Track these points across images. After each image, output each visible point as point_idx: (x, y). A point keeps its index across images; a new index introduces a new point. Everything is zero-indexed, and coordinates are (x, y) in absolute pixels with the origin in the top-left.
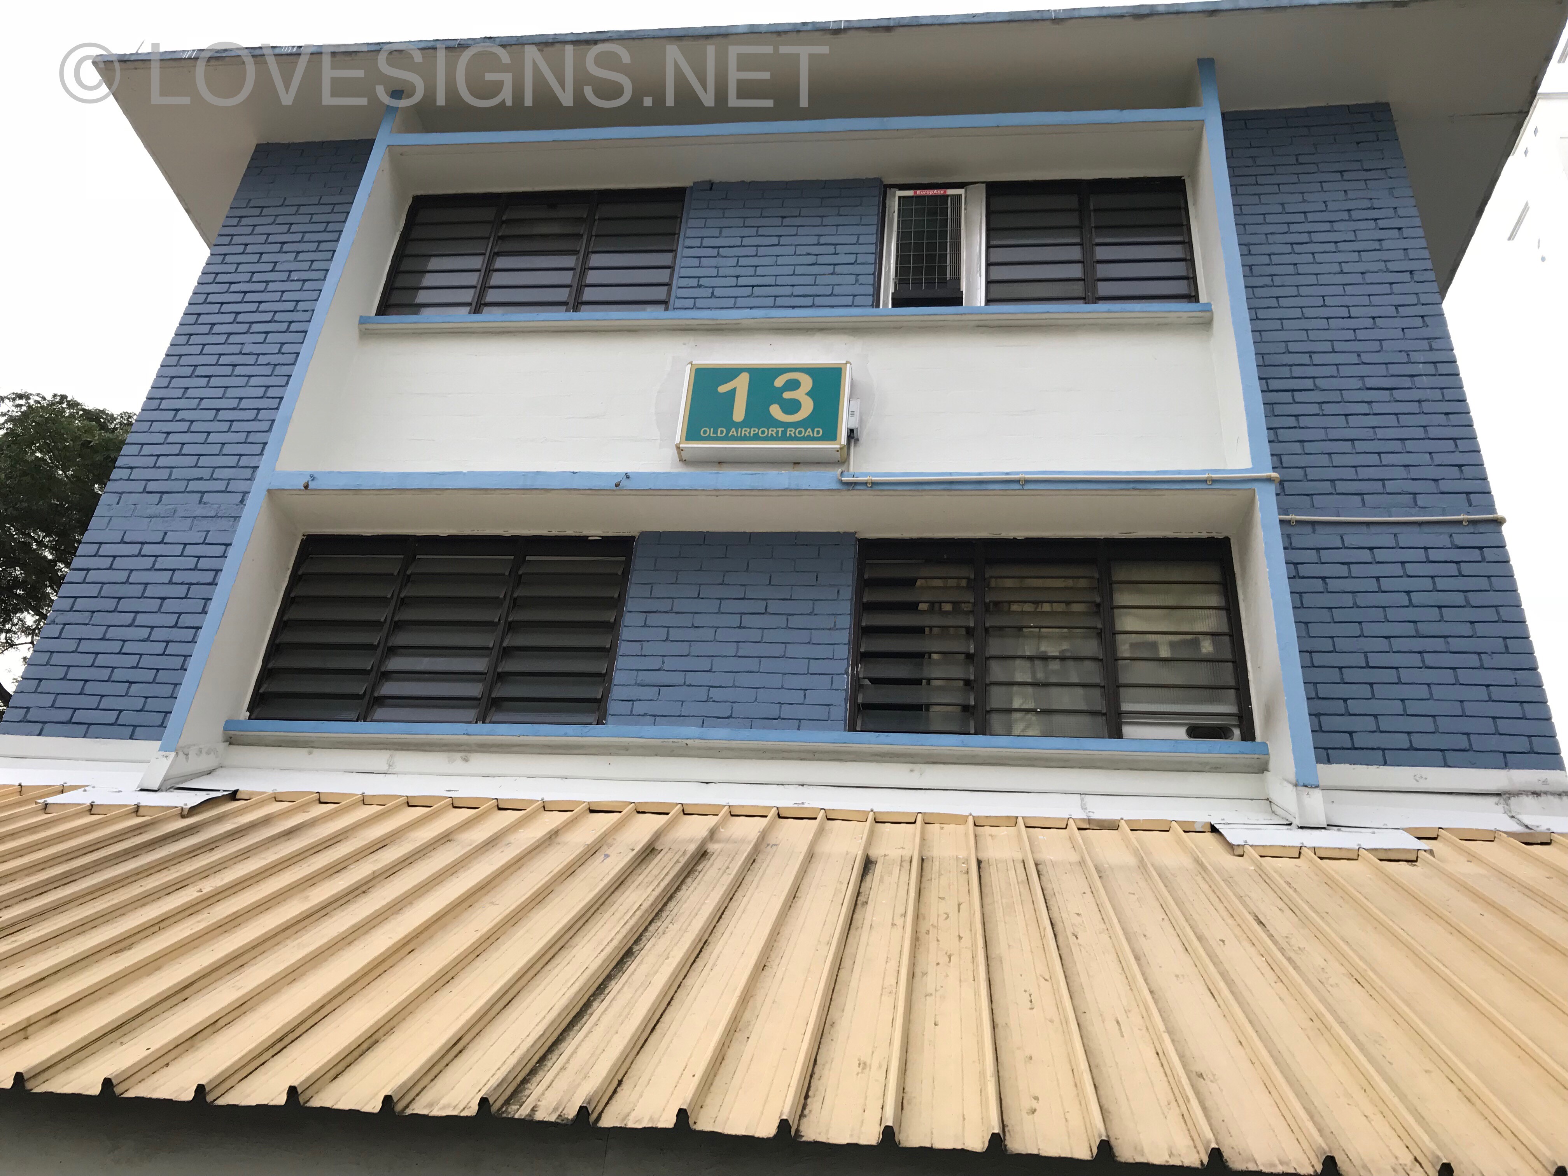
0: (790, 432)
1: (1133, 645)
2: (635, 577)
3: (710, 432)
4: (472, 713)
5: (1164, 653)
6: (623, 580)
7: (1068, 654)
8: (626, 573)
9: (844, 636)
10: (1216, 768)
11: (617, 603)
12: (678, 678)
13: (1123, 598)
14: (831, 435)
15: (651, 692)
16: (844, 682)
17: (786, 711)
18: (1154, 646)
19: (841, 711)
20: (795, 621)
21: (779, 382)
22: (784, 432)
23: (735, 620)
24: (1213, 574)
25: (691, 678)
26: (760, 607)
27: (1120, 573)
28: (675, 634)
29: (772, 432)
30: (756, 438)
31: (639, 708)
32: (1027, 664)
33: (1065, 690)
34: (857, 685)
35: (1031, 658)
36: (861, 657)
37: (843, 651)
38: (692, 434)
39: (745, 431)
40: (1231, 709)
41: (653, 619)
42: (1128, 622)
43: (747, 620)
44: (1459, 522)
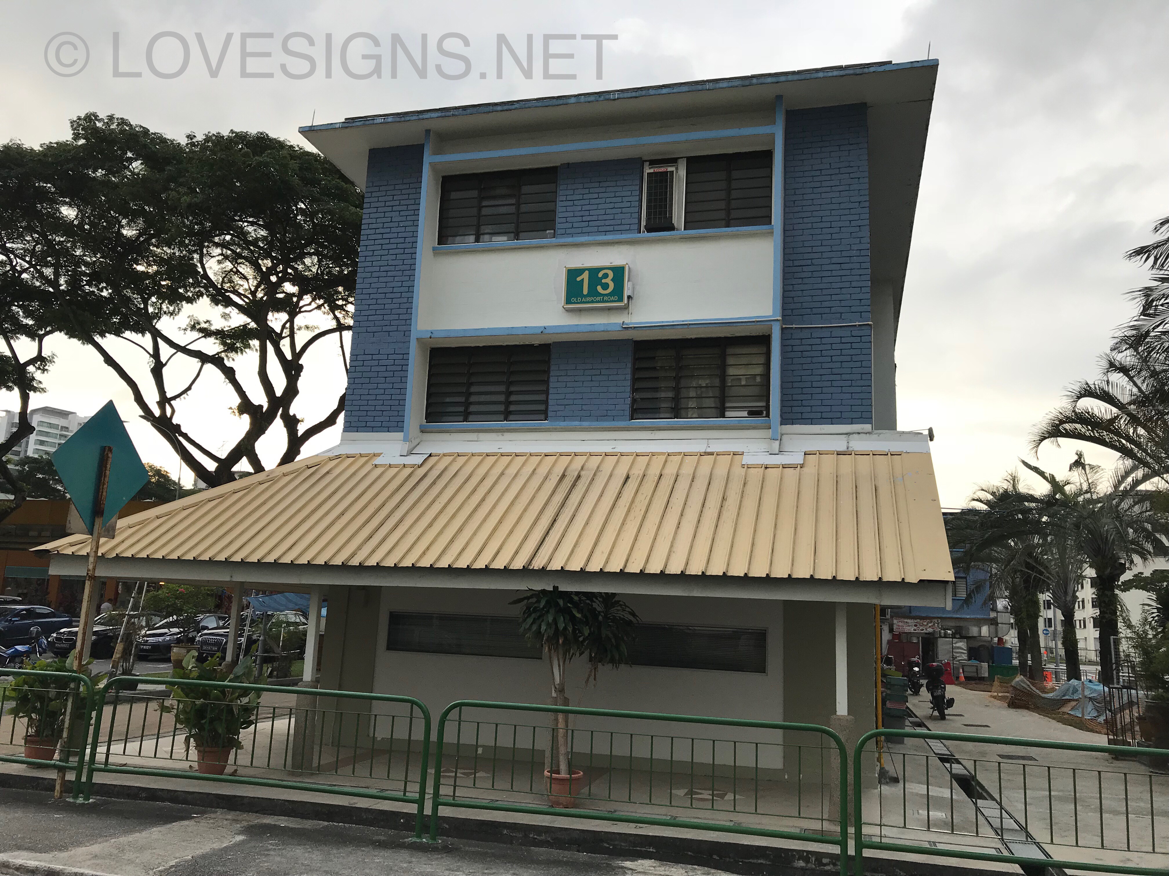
0: (606, 298)
1: (732, 380)
2: (552, 362)
3: (575, 300)
4: (502, 417)
5: (743, 383)
6: (548, 362)
7: (709, 385)
8: (549, 359)
9: (628, 383)
10: (755, 428)
11: (547, 372)
12: (571, 402)
13: (730, 361)
14: (621, 300)
15: (562, 407)
16: (629, 401)
17: (609, 413)
18: (740, 379)
19: (627, 413)
20: (611, 378)
21: (600, 275)
22: (603, 299)
23: (589, 378)
24: (764, 350)
25: (576, 402)
26: (598, 372)
27: (730, 351)
28: (569, 385)
29: (598, 299)
30: (592, 302)
31: (559, 413)
32: (695, 389)
33: (708, 399)
34: (634, 401)
35: (696, 387)
36: (634, 390)
37: (628, 389)
38: (568, 301)
39: (588, 299)
40: (763, 404)
41: (560, 379)
42: (731, 371)
43: (594, 378)
44: (856, 325)
